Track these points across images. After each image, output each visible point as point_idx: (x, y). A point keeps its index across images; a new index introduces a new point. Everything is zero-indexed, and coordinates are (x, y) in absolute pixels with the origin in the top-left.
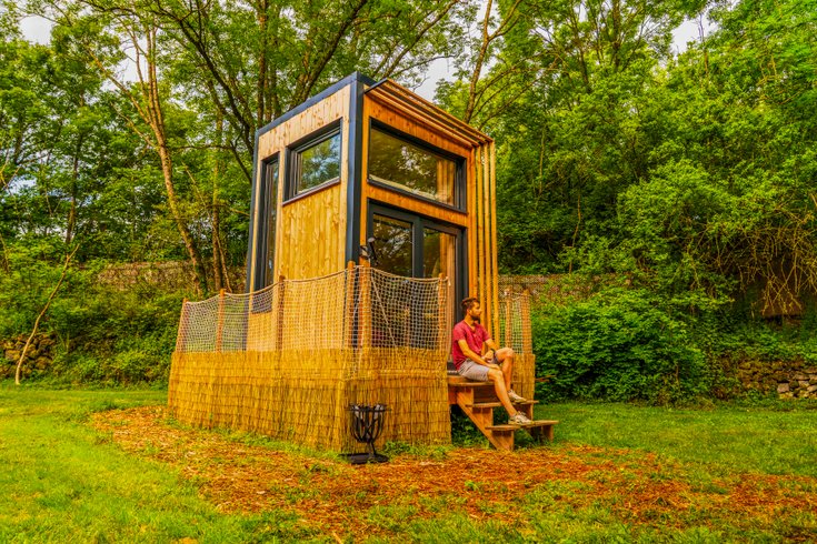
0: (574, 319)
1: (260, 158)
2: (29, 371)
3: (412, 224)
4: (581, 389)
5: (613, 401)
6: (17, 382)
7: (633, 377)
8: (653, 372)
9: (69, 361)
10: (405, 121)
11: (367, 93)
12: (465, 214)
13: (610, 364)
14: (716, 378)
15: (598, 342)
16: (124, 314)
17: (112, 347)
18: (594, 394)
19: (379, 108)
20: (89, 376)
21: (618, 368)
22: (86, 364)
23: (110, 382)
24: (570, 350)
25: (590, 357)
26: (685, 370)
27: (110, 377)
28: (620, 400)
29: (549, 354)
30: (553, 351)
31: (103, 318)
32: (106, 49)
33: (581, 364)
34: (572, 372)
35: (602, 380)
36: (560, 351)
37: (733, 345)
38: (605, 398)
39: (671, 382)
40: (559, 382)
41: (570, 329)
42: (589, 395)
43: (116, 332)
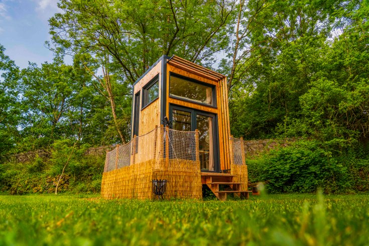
0: (281, 155)
1: (135, 94)
2: (61, 190)
3: (191, 113)
4: (287, 188)
5: (302, 193)
6: (56, 193)
7: (312, 181)
8: (322, 178)
9: (75, 185)
10: (186, 72)
11: (168, 62)
12: (217, 108)
13: (300, 175)
14: (357, 181)
15: (292, 165)
16: (96, 165)
17: (91, 179)
18: (293, 190)
19: (174, 67)
20: (82, 190)
21: (304, 177)
22: (81, 185)
23: (89, 192)
24: (280, 169)
25: (289, 172)
26: (337, 176)
27: (90, 190)
28: (306, 192)
29: (270, 172)
30: (272, 170)
31: (88, 167)
32: (93, 64)
33: (286, 176)
34: (282, 180)
35: (297, 183)
36: (275, 170)
37: (365, 164)
38: (299, 192)
39: (332, 182)
40: (276, 185)
41: (280, 160)
42: (291, 191)
43: (92, 173)
